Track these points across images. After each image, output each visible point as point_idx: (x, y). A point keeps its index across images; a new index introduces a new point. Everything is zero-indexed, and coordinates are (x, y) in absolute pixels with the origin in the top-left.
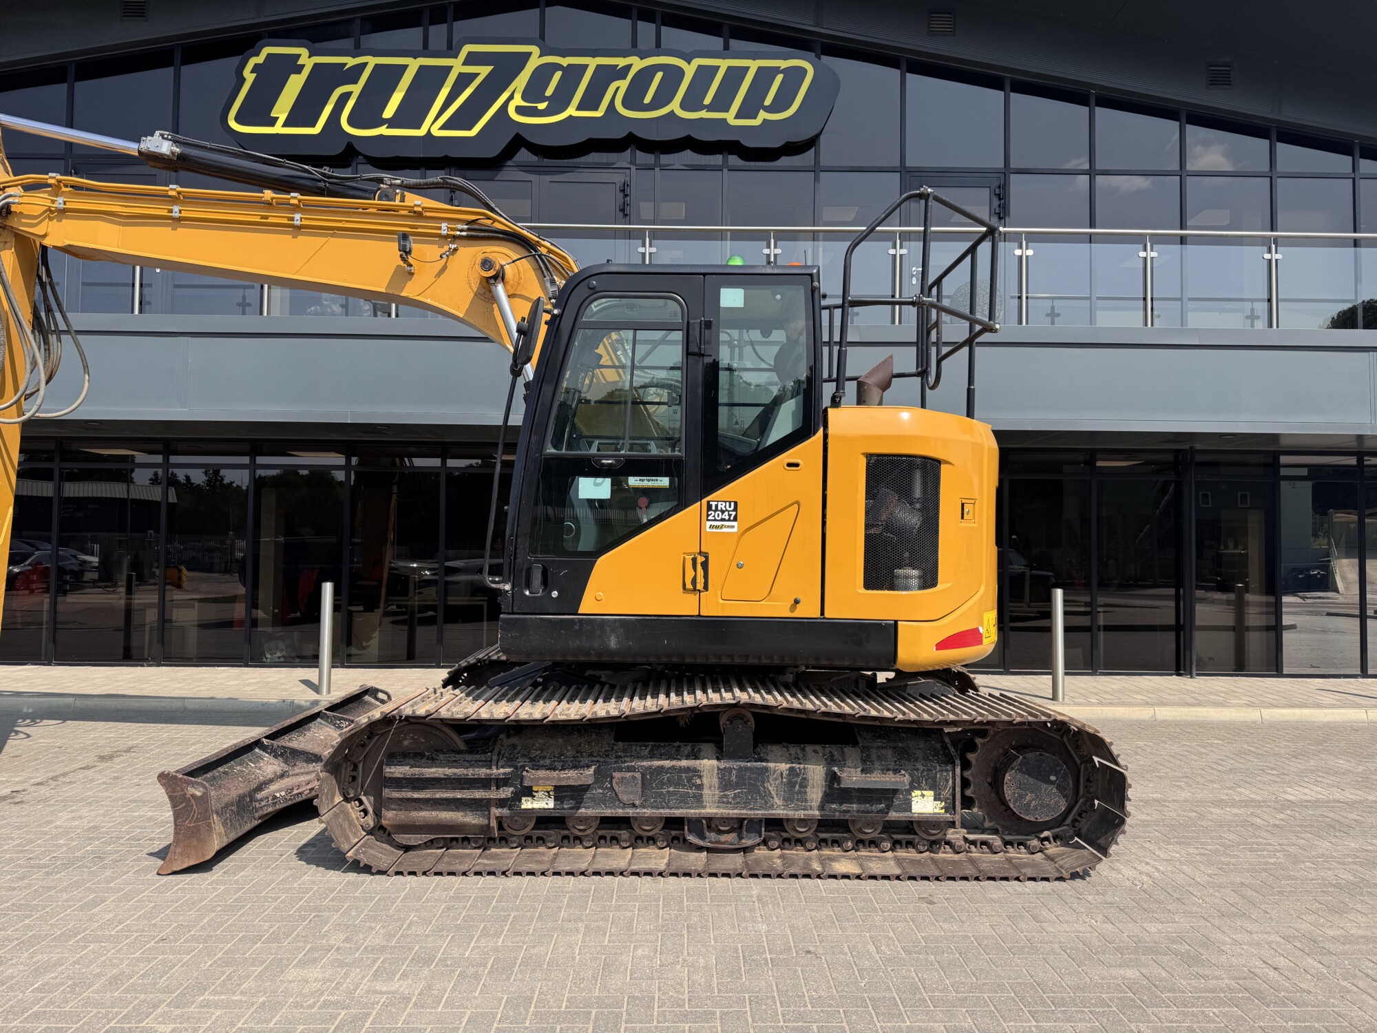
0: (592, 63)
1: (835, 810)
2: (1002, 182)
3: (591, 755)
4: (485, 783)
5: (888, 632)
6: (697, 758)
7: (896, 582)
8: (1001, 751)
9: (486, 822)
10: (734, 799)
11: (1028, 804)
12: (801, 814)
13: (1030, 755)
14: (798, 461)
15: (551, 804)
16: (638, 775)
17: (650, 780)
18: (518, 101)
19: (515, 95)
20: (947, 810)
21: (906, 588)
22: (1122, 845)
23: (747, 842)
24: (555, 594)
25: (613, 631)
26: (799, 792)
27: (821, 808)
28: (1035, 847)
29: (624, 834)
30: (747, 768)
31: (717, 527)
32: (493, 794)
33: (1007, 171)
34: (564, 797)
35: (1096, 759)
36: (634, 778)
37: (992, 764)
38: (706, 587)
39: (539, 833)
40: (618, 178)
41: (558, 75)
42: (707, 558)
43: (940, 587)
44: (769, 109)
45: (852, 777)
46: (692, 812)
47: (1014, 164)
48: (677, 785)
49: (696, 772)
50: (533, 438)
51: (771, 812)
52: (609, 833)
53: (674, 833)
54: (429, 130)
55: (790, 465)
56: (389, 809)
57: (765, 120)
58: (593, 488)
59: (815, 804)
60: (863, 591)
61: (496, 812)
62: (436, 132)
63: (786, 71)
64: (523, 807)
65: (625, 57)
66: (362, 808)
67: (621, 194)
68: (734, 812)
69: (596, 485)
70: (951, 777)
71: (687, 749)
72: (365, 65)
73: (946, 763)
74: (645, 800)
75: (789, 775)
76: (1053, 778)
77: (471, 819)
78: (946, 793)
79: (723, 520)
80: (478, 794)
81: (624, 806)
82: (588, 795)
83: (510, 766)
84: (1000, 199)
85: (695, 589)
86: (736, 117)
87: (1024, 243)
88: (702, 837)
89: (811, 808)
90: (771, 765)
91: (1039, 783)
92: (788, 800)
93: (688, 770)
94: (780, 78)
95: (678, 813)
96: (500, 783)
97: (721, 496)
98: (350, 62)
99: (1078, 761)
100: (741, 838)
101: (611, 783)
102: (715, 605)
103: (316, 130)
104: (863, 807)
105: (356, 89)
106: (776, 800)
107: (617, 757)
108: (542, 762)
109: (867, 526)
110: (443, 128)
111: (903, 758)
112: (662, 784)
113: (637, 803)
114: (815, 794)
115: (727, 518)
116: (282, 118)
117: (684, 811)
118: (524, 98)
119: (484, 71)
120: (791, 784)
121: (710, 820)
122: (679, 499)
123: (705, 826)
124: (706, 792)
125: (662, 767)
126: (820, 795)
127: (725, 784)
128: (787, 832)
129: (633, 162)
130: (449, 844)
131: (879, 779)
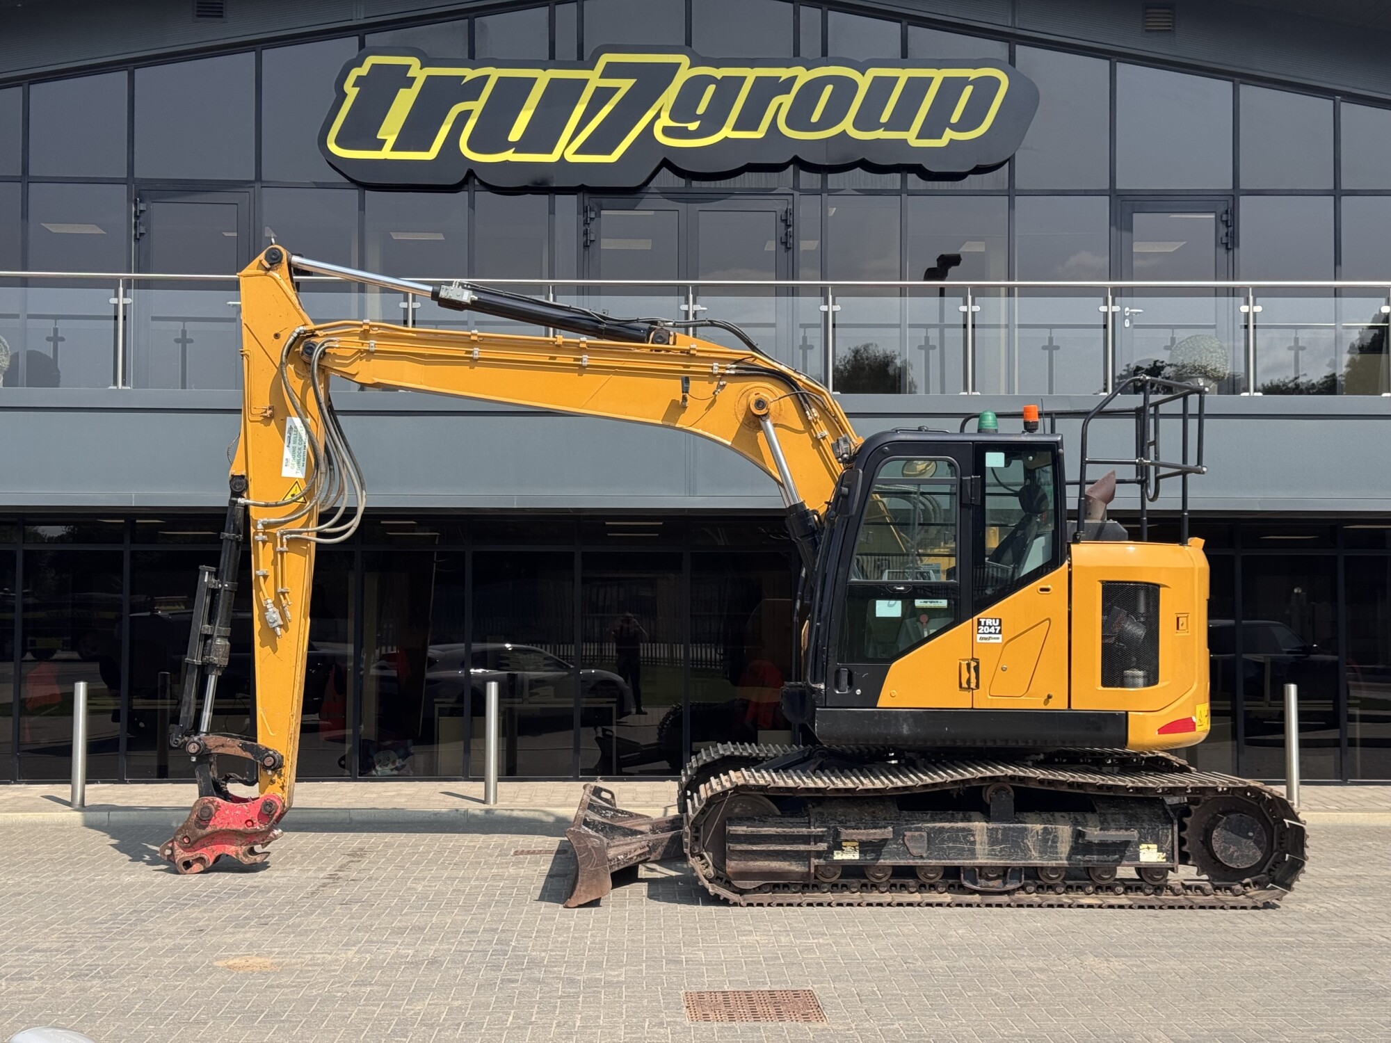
0: (751, 75)
1: (1080, 860)
2: (1231, 205)
3: (885, 819)
4: (806, 839)
5: (1119, 721)
6: (969, 821)
7: (1126, 680)
8: (1211, 815)
9: (807, 869)
10: (1000, 852)
11: (1232, 855)
12: (1053, 863)
13: (1232, 816)
14: (1049, 586)
15: (857, 856)
16: (925, 834)
17: (933, 838)
18: (665, 121)
19: (662, 114)
20: (1167, 858)
21: (1134, 686)
22: (1302, 882)
23: (1009, 887)
24: (858, 692)
25: (905, 720)
26: (1051, 847)
27: (1069, 858)
28: (1238, 890)
29: (911, 882)
30: (1010, 829)
31: (986, 639)
32: (812, 847)
33: (1236, 192)
34: (867, 851)
35: (1286, 821)
36: (921, 836)
37: (1204, 826)
38: (977, 686)
39: (844, 881)
40: (780, 206)
41: (711, 89)
42: (978, 663)
43: (1160, 684)
44: (957, 128)
45: (1094, 834)
46: (968, 862)
47: (1244, 185)
48: (954, 842)
49: (969, 832)
50: (841, 570)
51: (1029, 862)
52: (898, 881)
53: (950, 881)
54: (563, 155)
55: (1042, 590)
56: (731, 860)
57: (951, 140)
58: (887, 609)
59: (1064, 856)
60: (1101, 688)
61: (815, 861)
62: (571, 158)
63: (977, 82)
64: (835, 858)
65: (788, 67)
66: (703, 861)
67: (783, 224)
68: (1001, 862)
69: (890, 606)
70: (1171, 834)
71: (961, 815)
72: (486, 78)
73: (1167, 824)
74: (931, 854)
75: (1043, 833)
76: (1251, 834)
77: (795, 867)
78: (1167, 846)
79: (990, 633)
80: (802, 847)
81: (915, 857)
82: (885, 849)
83: (824, 827)
84: (1227, 226)
85: (969, 688)
86: (919, 137)
87: (1251, 298)
88: (975, 883)
89: (1061, 859)
90: (1029, 826)
91: (1240, 838)
92: (1043, 852)
93: (963, 829)
94: (968, 90)
95: (957, 863)
96: (818, 839)
97: (988, 616)
98: (469, 74)
99: (1272, 823)
100: (1005, 883)
101: (903, 840)
102: (985, 700)
103: (431, 155)
104: (1101, 857)
105: (477, 107)
106: (1033, 853)
107: (906, 821)
108: (848, 824)
109: (1104, 637)
110: (578, 152)
111: (1132, 821)
112: (943, 841)
113: (925, 855)
114: (1064, 848)
115: (993, 631)
116: (391, 140)
117: (961, 861)
118: (672, 117)
119: (625, 85)
120: (1045, 841)
121: (981, 868)
122: (955, 616)
123: (977, 873)
124: (978, 847)
125: (943, 828)
126: (1068, 848)
127: (993, 841)
128: (1040, 879)
129: (796, 187)
130: (775, 888)
131: (1114, 835)
